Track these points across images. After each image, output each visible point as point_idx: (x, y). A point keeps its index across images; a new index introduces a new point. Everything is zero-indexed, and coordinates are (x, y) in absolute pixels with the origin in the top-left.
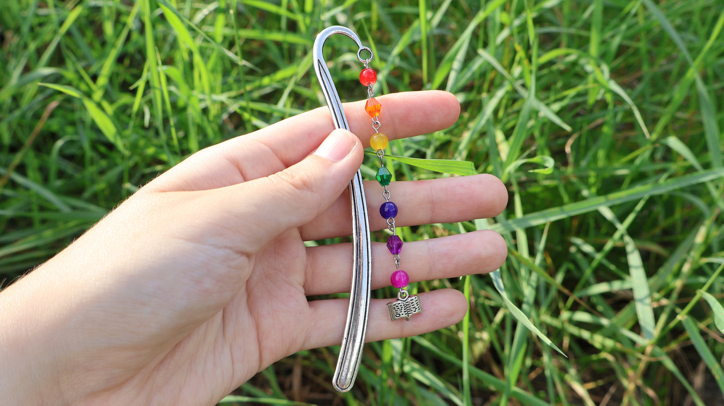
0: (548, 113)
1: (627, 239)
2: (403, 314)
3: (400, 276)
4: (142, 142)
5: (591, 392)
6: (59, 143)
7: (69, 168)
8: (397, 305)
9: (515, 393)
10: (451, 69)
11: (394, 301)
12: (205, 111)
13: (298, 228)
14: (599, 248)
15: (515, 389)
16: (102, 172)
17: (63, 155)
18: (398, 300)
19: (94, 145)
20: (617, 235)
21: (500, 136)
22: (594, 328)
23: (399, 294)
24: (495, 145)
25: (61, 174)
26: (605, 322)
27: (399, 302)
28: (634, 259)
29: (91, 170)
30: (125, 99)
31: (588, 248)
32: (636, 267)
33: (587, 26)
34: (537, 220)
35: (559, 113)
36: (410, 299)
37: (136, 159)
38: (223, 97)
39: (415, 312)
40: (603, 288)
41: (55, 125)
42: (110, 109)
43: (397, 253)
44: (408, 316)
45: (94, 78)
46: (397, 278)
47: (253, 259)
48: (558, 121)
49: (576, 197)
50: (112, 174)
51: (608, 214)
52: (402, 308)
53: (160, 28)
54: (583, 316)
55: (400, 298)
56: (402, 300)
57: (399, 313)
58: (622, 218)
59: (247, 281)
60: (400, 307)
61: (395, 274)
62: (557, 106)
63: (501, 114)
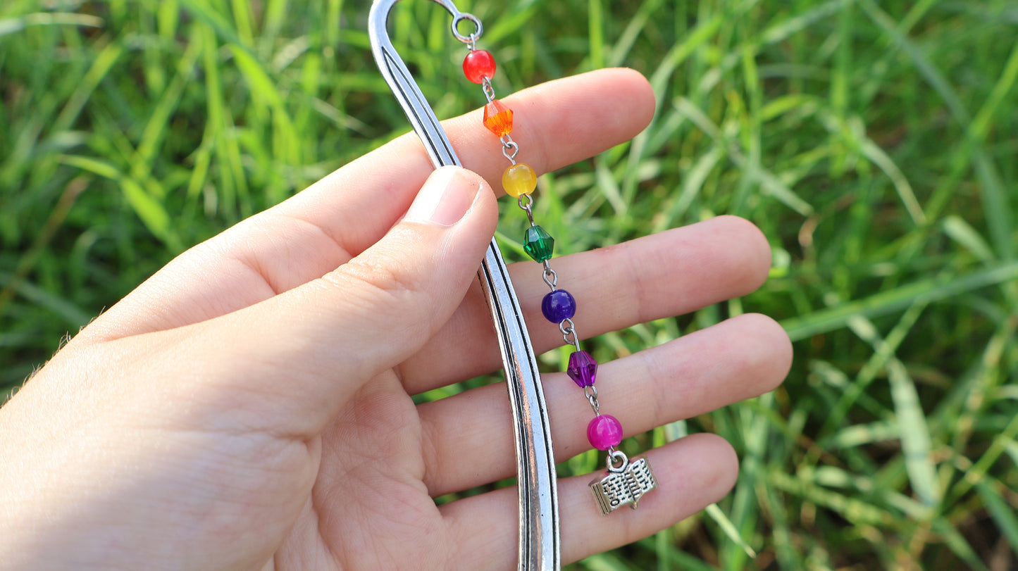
0: (779, 186)
1: (894, 364)
2: (623, 499)
3: (605, 425)
6: (86, 241)
8: (610, 482)
11: (601, 475)
13: (394, 368)
14: (852, 376)
18: (610, 472)
19: (136, 243)
22: (849, 492)
23: (609, 461)
25: (90, 283)
26: (864, 484)
27: (612, 476)
28: (904, 394)
30: (177, 176)
31: (837, 379)
33: (829, 64)
36: (631, 466)
39: (646, 490)
40: (859, 434)
41: (81, 214)
42: (158, 189)
43: (590, 384)
44: (634, 499)
45: (135, 145)
46: (600, 430)
47: (318, 444)
49: (818, 305)
51: (864, 329)
52: (619, 486)
53: (229, 76)
54: (833, 476)
55: (612, 468)
56: (618, 470)
57: (616, 497)
58: (884, 333)
59: (314, 490)
60: (616, 486)
61: (595, 422)
62: (789, 178)
63: (711, 189)
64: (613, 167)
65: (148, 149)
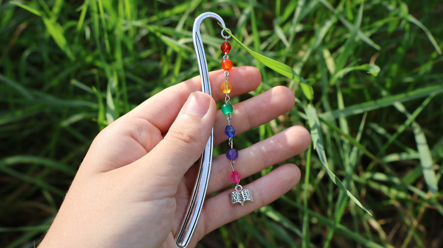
0: (364, 37)
1: (415, 125)
4: (83, 53)
5: (383, 226)
6: (27, 53)
7: (33, 70)
9: (339, 230)
10: (296, 6)
12: (127, 33)
14: (392, 131)
15: (339, 226)
16: (56, 74)
17: (29, 61)
19: (51, 56)
20: (408, 122)
21: (326, 53)
22: (389, 184)
24: (323, 60)
25: (28, 75)
26: (396, 180)
28: (420, 139)
29: (48, 72)
30: (71, 23)
31: (381, 131)
32: (422, 144)
34: (357, 110)
35: (371, 37)
37: (79, 65)
38: (139, 23)
40: (393, 157)
41: (24, 41)
45: (51, 9)
48: (370, 42)
49: (376, 96)
50: (63, 75)
51: (401, 108)
54: (380, 176)
58: (411, 111)
62: (368, 34)
63: (328, 39)
64: (282, 25)
65: (56, 10)
